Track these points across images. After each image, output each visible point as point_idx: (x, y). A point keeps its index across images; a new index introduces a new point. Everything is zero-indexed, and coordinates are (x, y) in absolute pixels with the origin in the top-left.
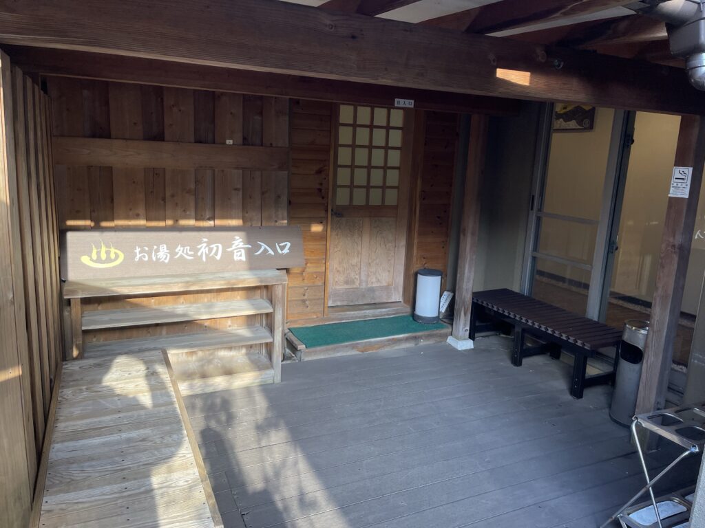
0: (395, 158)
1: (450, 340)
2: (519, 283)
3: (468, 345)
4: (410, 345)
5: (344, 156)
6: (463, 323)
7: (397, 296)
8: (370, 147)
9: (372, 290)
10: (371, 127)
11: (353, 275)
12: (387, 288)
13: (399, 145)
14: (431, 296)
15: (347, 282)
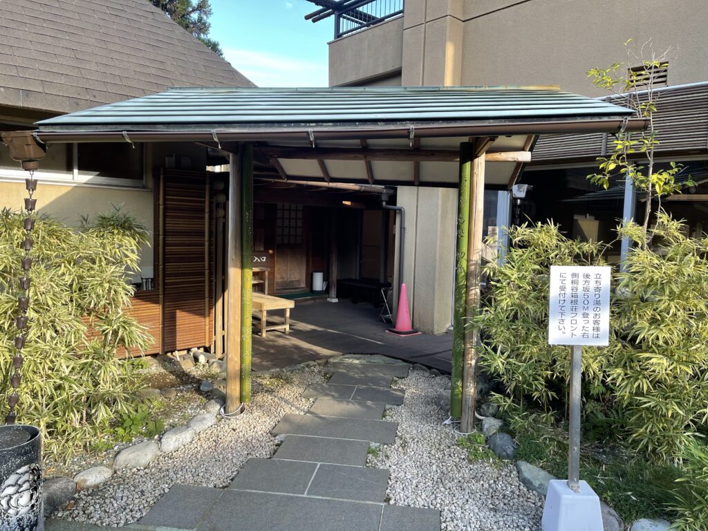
0: (300, 223)
1: (329, 300)
2: (355, 275)
3: (335, 300)
4: (313, 302)
5: (279, 223)
6: (333, 292)
7: (303, 285)
8: (290, 219)
9: (292, 282)
10: (290, 210)
11: (284, 275)
12: (299, 281)
13: (301, 217)
14: (319, 283)
15: (282, 278)
